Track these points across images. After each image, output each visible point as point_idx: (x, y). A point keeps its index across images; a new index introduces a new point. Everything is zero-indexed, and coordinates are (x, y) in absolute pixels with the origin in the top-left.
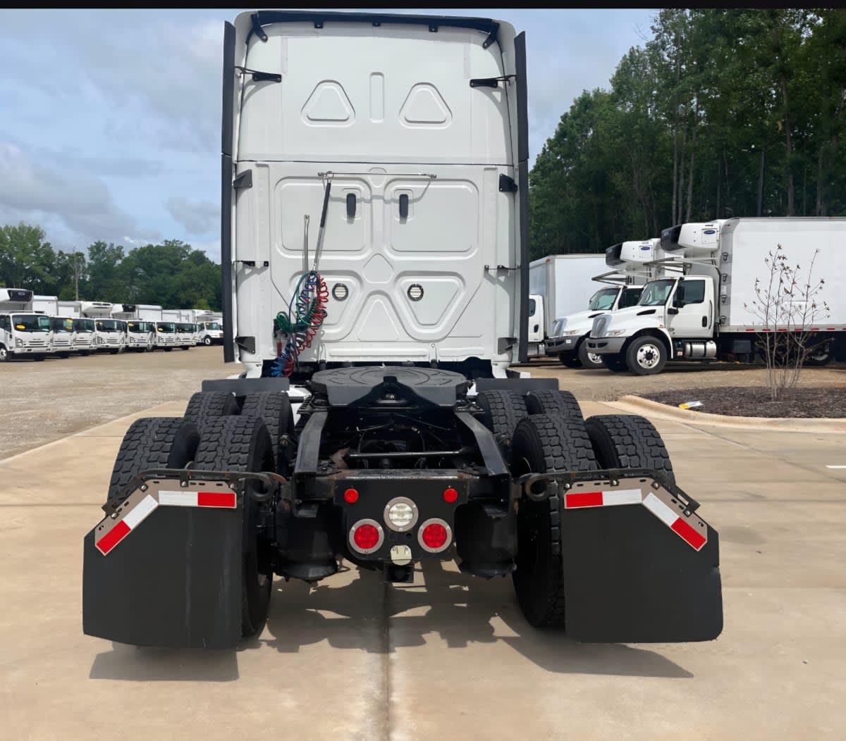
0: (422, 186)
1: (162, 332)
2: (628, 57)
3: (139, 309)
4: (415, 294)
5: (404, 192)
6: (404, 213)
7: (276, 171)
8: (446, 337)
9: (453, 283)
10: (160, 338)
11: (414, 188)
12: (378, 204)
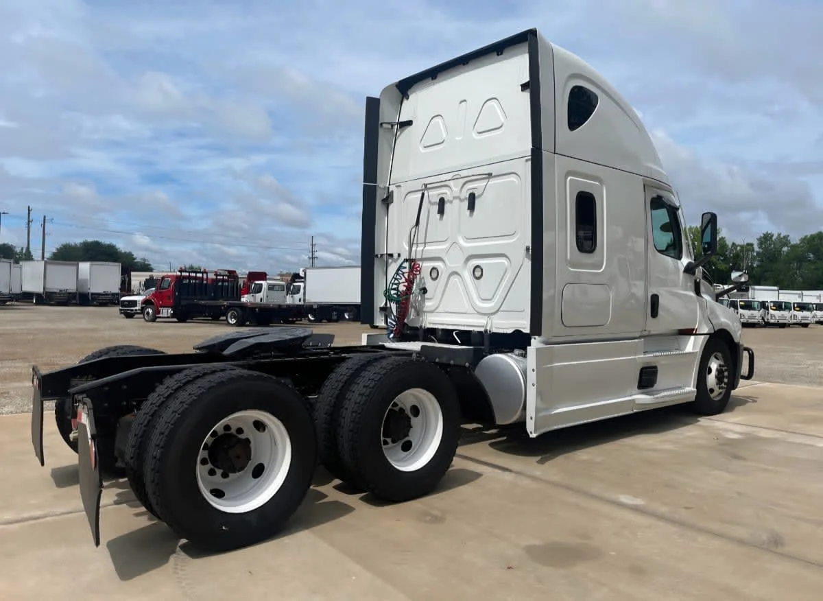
0: (483, 183)
1: (774, 310)
3: (754, 289)
4: (478, 273)
5: (471, 191)
6: (471, 207)
7: (404, 189)
8: (498, 310)
9: (503, 263)
10: (772, 316)
11: (477, 186)
12: (456, 202)
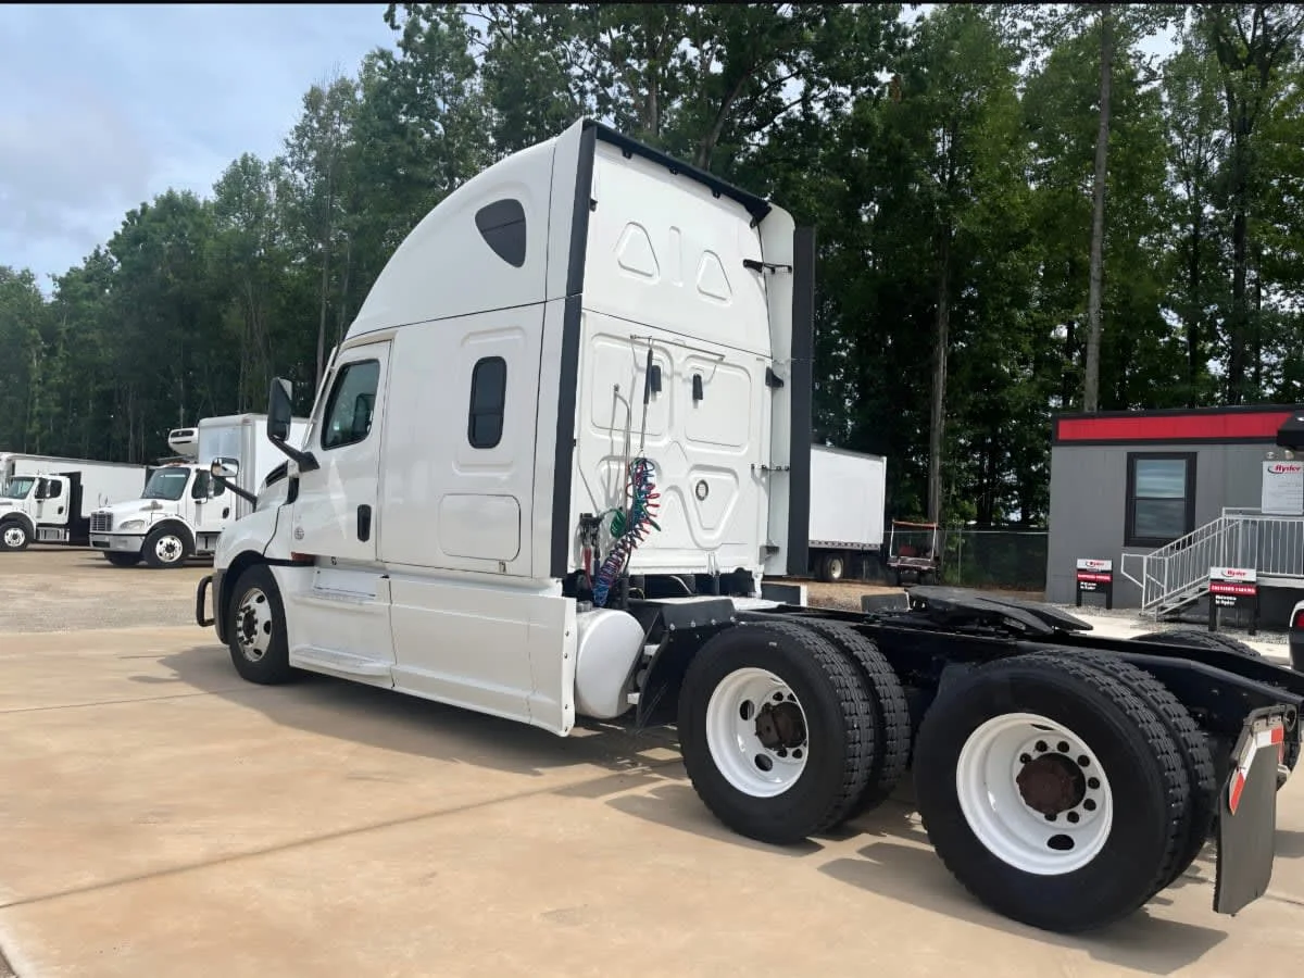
2: (239, 164)
